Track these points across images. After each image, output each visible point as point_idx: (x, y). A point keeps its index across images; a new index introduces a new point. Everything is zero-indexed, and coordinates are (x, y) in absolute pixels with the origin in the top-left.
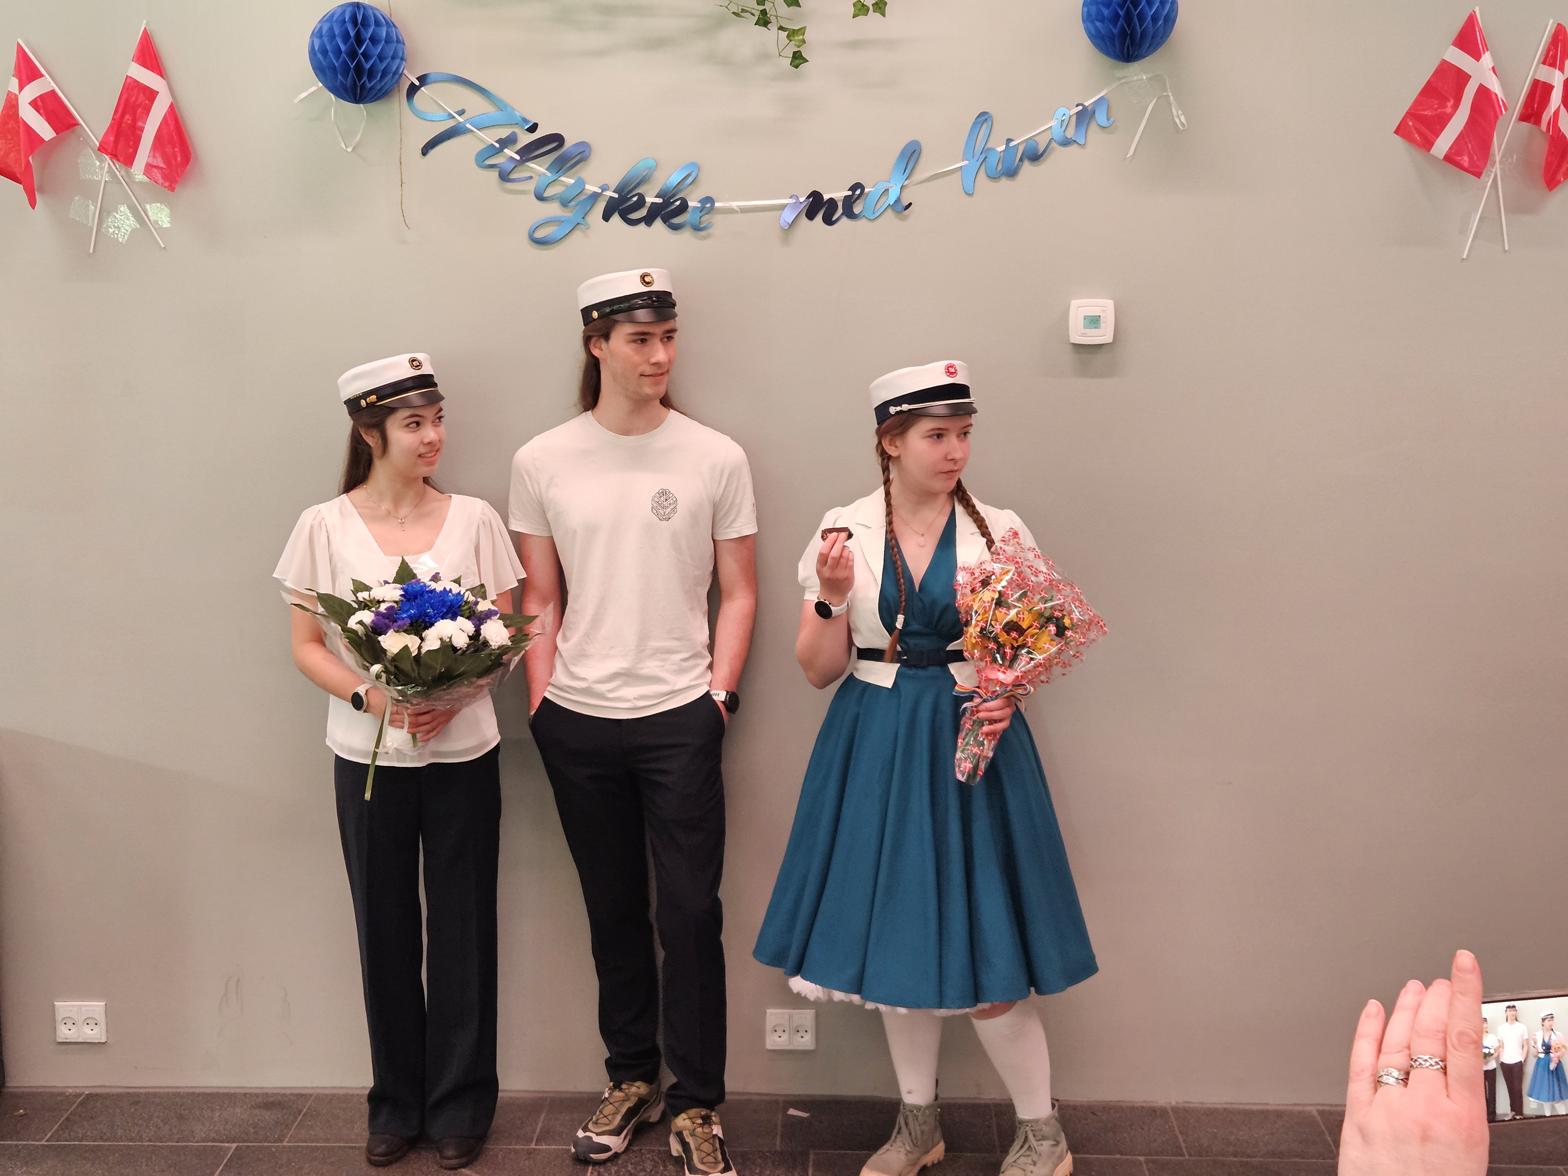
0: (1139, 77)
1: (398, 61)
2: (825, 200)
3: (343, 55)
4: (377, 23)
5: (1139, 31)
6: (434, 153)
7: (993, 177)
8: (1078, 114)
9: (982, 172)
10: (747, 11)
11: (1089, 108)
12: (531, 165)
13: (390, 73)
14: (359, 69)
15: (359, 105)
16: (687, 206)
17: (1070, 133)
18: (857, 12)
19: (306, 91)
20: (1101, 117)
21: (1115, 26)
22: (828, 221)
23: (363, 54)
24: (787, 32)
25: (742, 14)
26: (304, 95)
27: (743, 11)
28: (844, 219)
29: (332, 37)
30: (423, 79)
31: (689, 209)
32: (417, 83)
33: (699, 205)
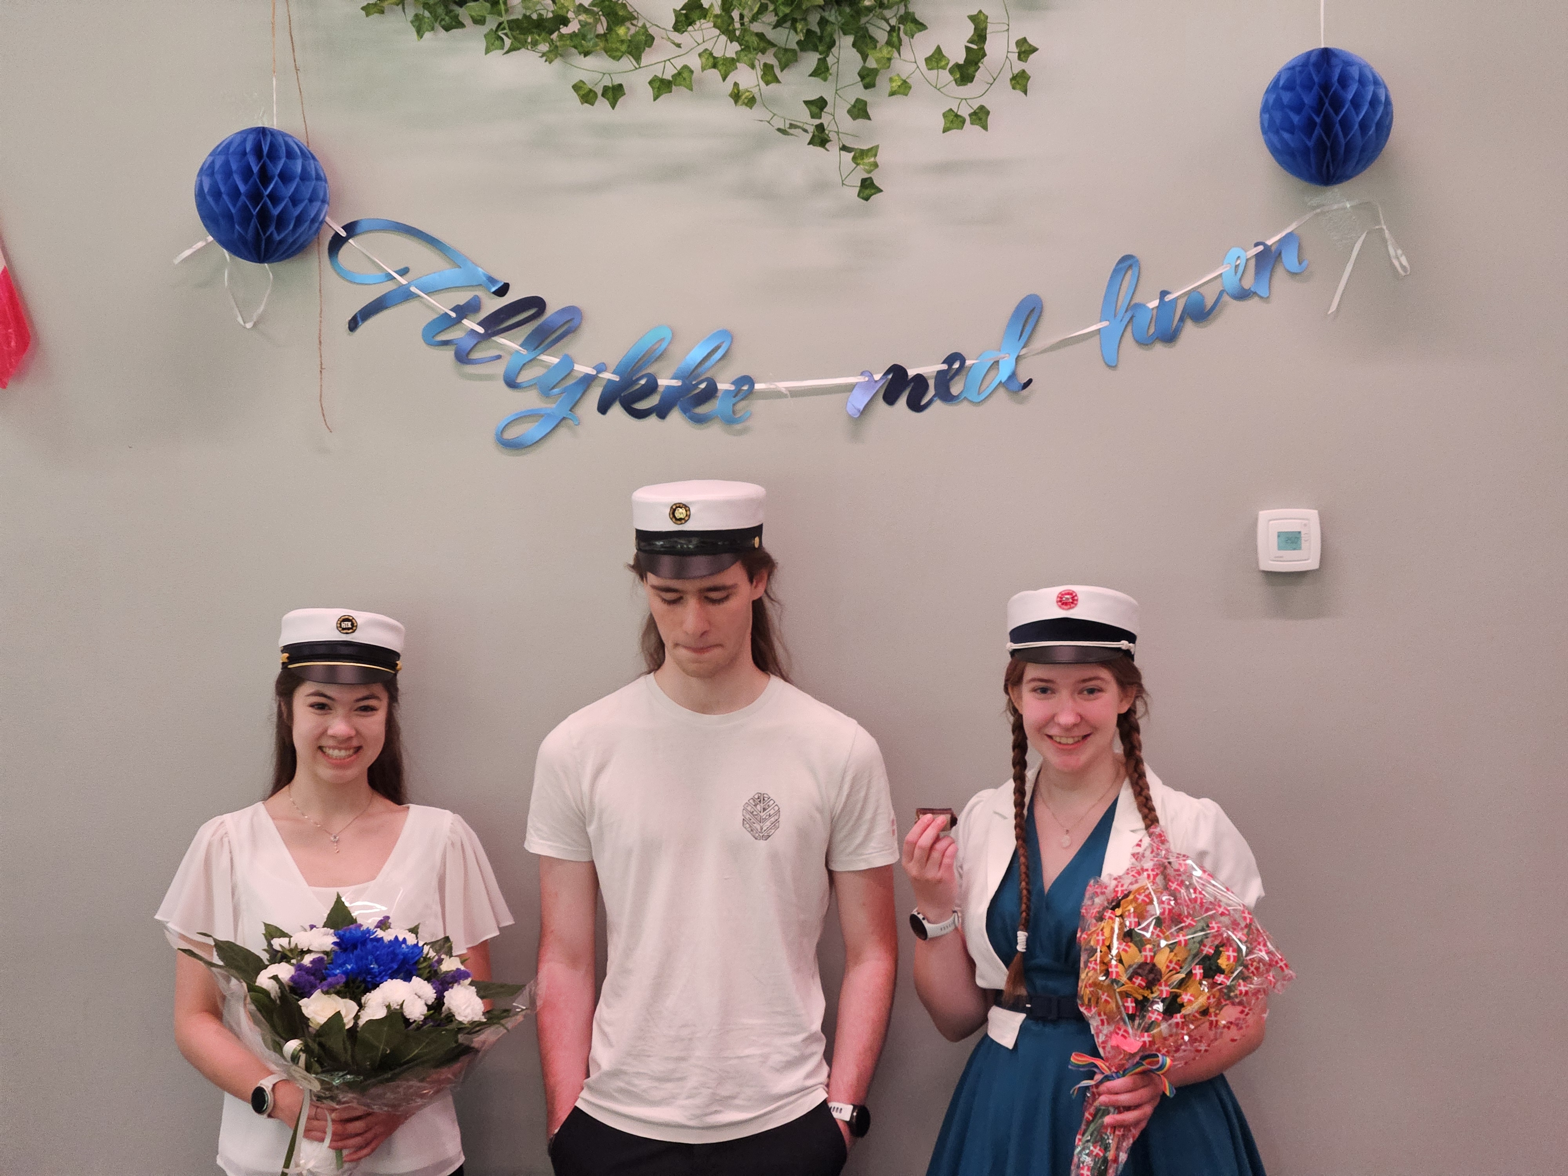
0: (1341, 205)
1: (317, 204)
2: (910, 377)
3: (243, 198)
4: (290, 155)
5: (1343, 142)
6: (365, 327)
7: (1144, 343)
8: (1258, 256)
9: (1128, 334)
10: (796, 127)
11: (1273, 248)
12: (501, 340)
13: (306, 221)
14: (264, 217)
15: (262, 265)
16: (715, 389)
17: (1248, 282)
18: (948, 125)
19: (191, 247)
20: (1290, 259)
21: (1310, 136)
22: (916, 405)
23: (268, 196)
24: (853, 154)
25: (791, 131)
26: (187, 253)
27: (792, 126)
28: (938, 404)
29: (228, 173)
30: (351, 229)
31: (719, 394)
32: (343, 234)
33: (732, 388)
